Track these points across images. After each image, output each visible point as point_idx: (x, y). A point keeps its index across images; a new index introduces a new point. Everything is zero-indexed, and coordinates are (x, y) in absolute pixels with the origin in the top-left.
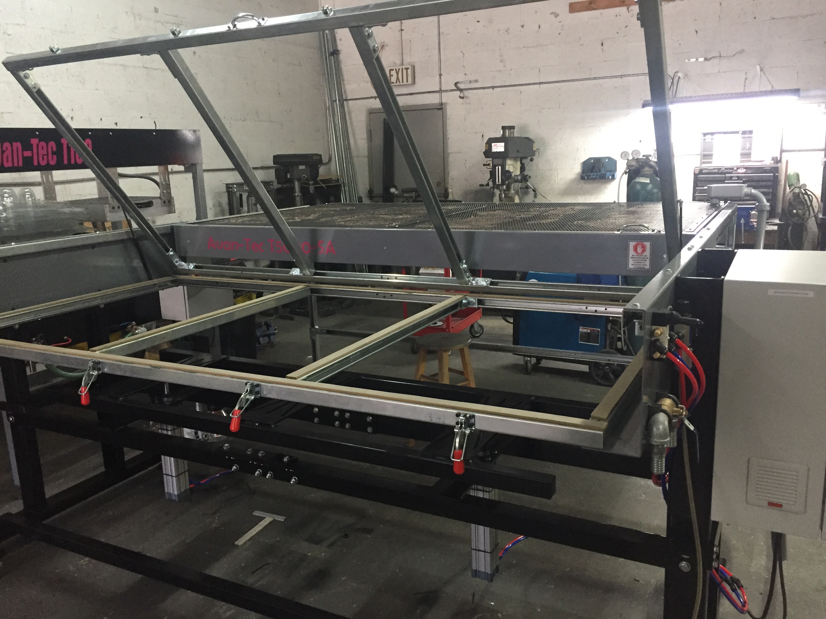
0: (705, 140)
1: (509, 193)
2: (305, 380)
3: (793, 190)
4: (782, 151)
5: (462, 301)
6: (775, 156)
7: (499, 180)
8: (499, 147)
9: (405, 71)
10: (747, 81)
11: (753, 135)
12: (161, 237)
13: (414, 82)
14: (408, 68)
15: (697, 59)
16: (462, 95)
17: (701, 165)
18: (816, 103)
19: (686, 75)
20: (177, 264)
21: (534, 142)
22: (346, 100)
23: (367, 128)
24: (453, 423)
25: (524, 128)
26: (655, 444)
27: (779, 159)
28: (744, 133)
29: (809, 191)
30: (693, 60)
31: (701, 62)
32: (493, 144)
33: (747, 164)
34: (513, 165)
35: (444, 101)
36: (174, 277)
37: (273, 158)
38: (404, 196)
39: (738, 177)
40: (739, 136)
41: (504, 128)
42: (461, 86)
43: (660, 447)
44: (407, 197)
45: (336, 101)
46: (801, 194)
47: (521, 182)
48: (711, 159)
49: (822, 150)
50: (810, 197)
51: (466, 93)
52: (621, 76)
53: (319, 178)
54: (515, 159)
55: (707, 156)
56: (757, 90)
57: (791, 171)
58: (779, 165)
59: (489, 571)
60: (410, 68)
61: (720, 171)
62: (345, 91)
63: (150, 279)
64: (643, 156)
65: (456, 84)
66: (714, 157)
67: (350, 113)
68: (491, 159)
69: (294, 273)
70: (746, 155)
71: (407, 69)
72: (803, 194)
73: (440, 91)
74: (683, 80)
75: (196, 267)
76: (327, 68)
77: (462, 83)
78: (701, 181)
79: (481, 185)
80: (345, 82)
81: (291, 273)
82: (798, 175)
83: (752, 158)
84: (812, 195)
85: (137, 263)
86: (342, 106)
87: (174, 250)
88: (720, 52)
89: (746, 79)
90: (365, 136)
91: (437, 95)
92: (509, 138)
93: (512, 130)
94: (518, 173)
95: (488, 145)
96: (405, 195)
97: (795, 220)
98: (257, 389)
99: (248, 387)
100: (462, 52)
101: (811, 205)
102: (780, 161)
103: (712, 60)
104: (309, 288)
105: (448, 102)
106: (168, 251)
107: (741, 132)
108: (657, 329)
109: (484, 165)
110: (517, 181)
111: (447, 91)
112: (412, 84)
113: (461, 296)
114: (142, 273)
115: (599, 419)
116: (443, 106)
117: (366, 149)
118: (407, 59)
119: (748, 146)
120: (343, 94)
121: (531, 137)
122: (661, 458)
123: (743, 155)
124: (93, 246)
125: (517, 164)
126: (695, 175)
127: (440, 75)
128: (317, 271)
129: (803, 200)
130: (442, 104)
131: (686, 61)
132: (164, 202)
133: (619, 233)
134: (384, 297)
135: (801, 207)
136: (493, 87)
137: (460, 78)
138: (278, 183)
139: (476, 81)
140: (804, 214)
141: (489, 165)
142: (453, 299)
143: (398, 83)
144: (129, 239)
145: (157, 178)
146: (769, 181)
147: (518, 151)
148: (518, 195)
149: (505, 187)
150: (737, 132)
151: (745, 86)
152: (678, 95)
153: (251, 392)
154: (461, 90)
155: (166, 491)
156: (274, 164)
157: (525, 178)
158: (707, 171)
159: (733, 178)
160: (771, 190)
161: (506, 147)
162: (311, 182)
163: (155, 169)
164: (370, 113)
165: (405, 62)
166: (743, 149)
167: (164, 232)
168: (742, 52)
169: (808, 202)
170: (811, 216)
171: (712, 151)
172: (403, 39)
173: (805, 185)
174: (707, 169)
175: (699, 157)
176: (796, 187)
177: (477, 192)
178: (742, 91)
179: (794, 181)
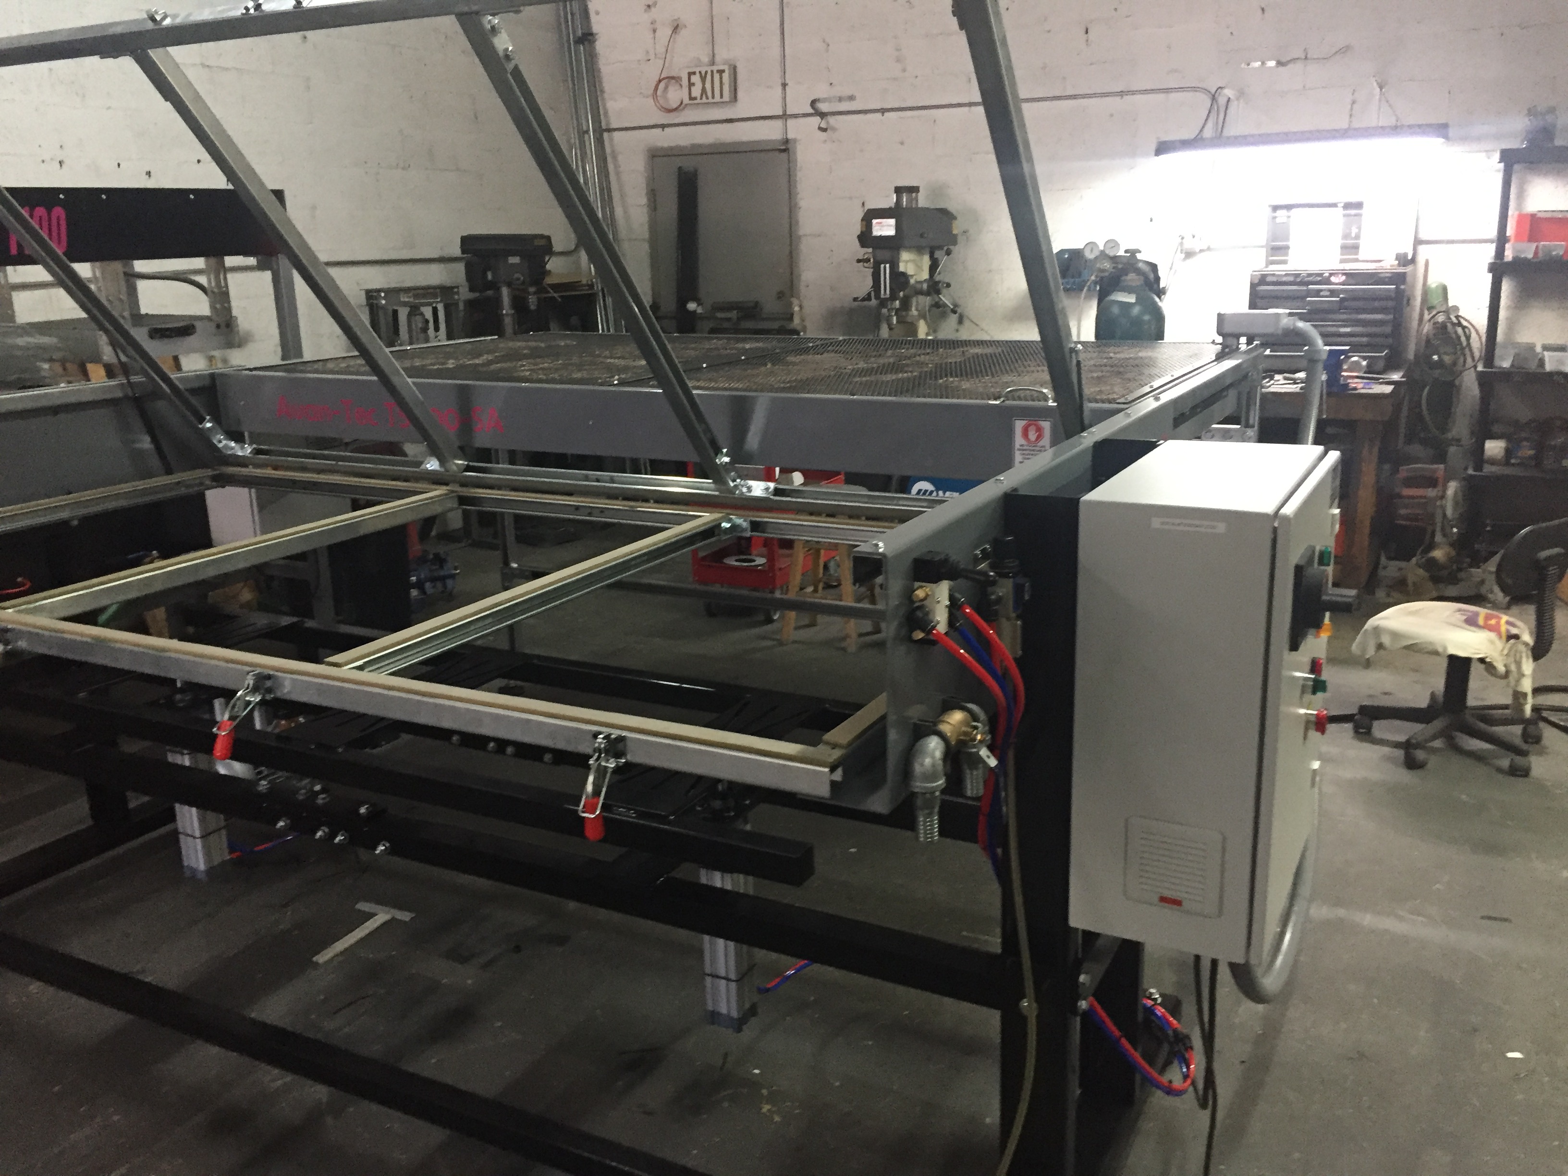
0: (1275, 218)
1: (907, 315)
2: (360, 668)
3: (1434, 316)
4: (1418, 242)
5: (720, 524)
6: (1402, 251)
7: (885, 292)
8: (885, 228)
9: (717, 77)
10: (1355, 106)
11: (1363, 211)
12: (187, 394)
13: (734, 98)
14: (723, 71)
15: (1263, 63)
16: (823, 125)
17: (1267, 267)
18: (1480, 151)
19: (1241, 94)
20: (220, 445)
21: (955, 218)
22: (609, 130)
23: (648, 185)
24: (589, 751)
25: (938, 190)
26: (916, 790)
27: (1410, 257)
28: (1347, 206)
29: (1466, 320)
30: (1257, 64)
31: (1270, 67)
32: (874, 221)
33: (1349, 267)
34: (913, 261)
35: (790, 136)
36: (215, 470)
37: (459, 240)
38: (717, 318)
39: (1330, 290)
40: (1339, 211)
41: (898, 190)
42: (823, 107)
43: (928, 796)
44: (721, 319)
45: (587, 132)
46: (1449, 325)
47: (928, 293)
48: (1286, 254)
49: (1491, 241)
50: (1466, 330)
51: (832, 120)
52: (1121, 94)
53: (549, 280)
54: (919, 250)
55: (1277, 250)
56: (1374, 124)
57: (1433, 282)
58: (1409, 269)
59: (735, 1014)
60: (727, 72)
61: (1299, 280)
62: (606, 113)
63: (169, 471)
64: (1126, 251)
65: (813, 103)
66: (1290, 251)
67: (615, 158)
68: (870, 250)
69: (428, 466)
70: (1350, 248)
71: (721, 72)
72: (1454, 324)
73: (784, 116)
74: (1236, 102)
75: (257, 452)
76: (572, 69)
77: (825, 100)
78: (1262, 298)
79: (855, 299)
80: (606, 96)
81: (423, 467)
82: (1445, 289)
83: (1361, 257)
84: (1470, 326)
85: (145, 443)
86: (600, 141)
87: (216, 419)
88: (1305, 50)
89: (1354, 102)
90: (644, 201)
91: (779, 123)
92: (909, 209)
93: (914, 195)
94: (925, 275)
95: (864, 223)
96: (720, 315)
97: (1437, 373)
98: (268, 684)
99: (250, 681)
100: (824, 41)
101: (1469, 344)
102: (1413, 261)
103: (1290, 66)
104: (454, 495)
105: (799, 137)
106: (202, 420)
107: (1342, 205)
108: (921, 587)
109: (859, 261)
110: (920, 292)
111: (795, 116)
112: (730, 102)
113: (720, 515)
114: (155, 462)
115: (834, 746)
116: (789, 146)
117: (646, 227)
118: (722, 54)
119: (1354, 231)
120: (602, 117)
121: (952, 207)
122: (930, 815)
123: (1345, 248)
124: (56, 410)
125: (922, 260)
126: (1253, 286)
127: (784, 85)
128: (471, 464)
129: (1454, 336)
130: (787, 141)
131: (1243, 65)
132: (218, 326)
133: (998, 402)
134: (590, 514)
135: (1449, 349)
136: (883, 111)
137: (821, 91)
138: (472, 289)
139: (851, 98)
140: (1455, 364)
141: (868, 260)
142: (706, 517)
143: (704, 100)
144: (126, 397)
145: (202, 280)
146: (1388, 298)
147: (922, 236)
148: (925, 318)
149: (897, 303)
150: (1335, 205)
151: (1351, 116)
152: (1226, 133)
153: (255, 689)
154: (823, 115)
155: (186, 864)
156: (463, 252)
157: (934, 287)
158: (1274, 279)
159: (1322, 293)
160: (1391, 317)
161: (898, 227)
162: (532, 289)
163: (199, 263)
164: (654, 156)
165: (718, 59)
166: (1346, 236)
167: (196, 385)
168: (1346, 49)
169: (1463, 339)
170: (1467, 366)
171: (1287, 239)
172: (714, 13)
173: (1456, 308)
174: (1273, 275)
175: (1264, 250)
176: (1439, 312)
177: (851, 312)
178: (1345, 125)
179: (1435, 301)
